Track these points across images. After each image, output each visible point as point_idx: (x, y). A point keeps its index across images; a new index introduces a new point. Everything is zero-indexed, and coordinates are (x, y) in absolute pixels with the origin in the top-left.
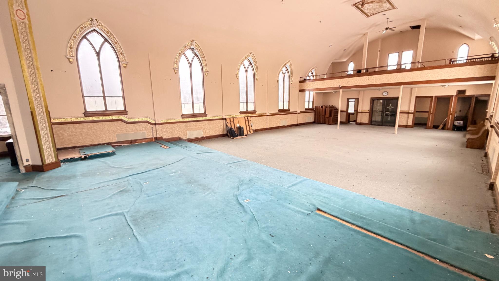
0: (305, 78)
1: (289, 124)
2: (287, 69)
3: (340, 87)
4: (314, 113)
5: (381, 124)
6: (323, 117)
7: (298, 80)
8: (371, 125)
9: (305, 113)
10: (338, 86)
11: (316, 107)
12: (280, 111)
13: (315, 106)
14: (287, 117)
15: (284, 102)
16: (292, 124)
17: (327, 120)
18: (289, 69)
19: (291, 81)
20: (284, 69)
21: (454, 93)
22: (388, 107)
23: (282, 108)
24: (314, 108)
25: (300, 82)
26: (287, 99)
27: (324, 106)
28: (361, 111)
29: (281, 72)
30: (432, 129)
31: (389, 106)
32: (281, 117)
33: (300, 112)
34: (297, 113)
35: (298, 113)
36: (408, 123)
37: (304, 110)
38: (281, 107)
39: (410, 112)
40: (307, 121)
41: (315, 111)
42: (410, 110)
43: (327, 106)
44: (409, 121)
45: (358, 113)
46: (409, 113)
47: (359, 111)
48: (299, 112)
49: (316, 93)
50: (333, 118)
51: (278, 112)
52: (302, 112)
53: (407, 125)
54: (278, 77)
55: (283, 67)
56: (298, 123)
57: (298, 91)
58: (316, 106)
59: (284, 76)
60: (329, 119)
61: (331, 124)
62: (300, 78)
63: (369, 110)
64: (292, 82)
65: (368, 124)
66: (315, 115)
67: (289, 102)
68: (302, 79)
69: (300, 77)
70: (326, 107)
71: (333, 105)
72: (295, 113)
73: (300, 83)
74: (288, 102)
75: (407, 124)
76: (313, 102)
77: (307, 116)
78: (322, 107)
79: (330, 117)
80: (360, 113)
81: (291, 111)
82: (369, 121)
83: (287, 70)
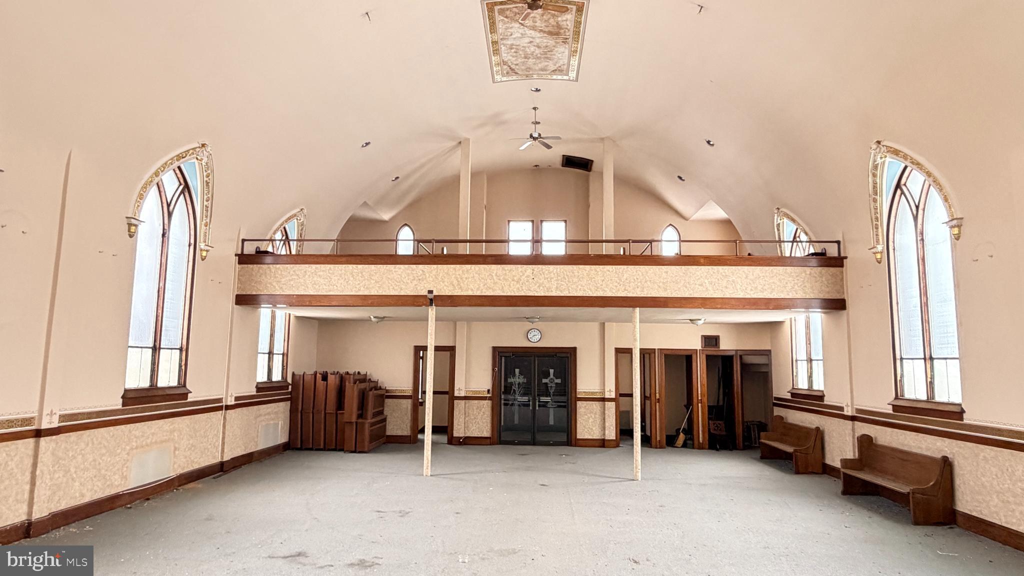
0: (264, 247)
1: (180, 471)
2: (187, 186)
3: (430, 296)
4: (289, 403)
5: (528, 437)
6: (331, 420)
7: (233, 249)
8: (501, 442)
9: (256, 407)
10: (426, 293)
11: (298, 377)
12: (131, 398)
13: (293, 374)
14: (172, 431)
15: (156, 349)
16: (196, 466)
17: (350, 433)
18: (196, 184)
19: (201, 245)
20: (171, 183)
21: (696, 344)
22: (544, 381)
23: (145, 383)
24: (289, 380)
25: (243, 259)
26: (172, 336)
27: (333, 374)
28: (463, 394)
29: (153, 192)
30: (664, 448)
31: (547, 375)
32: (137, 433)
33: (233, 403)
34: (219, 409)
35: (228, 407)
36: (607, 432)
37: (253, 392)
38: (138, 379)
39: (607, 396)
40: (262, 444)
41: (291, 393)
42: (606, 390)
43: (347, 373)
44: (607, 424)
45: (456, 402)
46: (603, 400)
47: (456, 394)
48: (229, 403)
49: (298, 318)
50: (372, 424)
51: (120, 407)
52: (243, 403)
53: (604, 440)
54: (138, 207)
55: (164, 166)
56: (225, 459)
57: (232, 299)
58: (296, 373)
59: (170, 214)
60: (359, 428)
61: (366, 450)
62: (243, 241)
63: (489, 391)
64: (204, 254)
65: (488, 441)
66: (293, 411)
67: (184, 350)
68: (250, 249)
69: (241, 238)
70: (342, 379)
71: (363, 372)
72: (212, 406)
73: (239, 263)
74: (181, 349)
75: (604, 434)
76: (285, 355)
77: (262, 418)
78: (325, 377)
79: (360, 420)
80: (463, 402)
81: (191, 398)
82: (493, 431)
83: (186, 188)
